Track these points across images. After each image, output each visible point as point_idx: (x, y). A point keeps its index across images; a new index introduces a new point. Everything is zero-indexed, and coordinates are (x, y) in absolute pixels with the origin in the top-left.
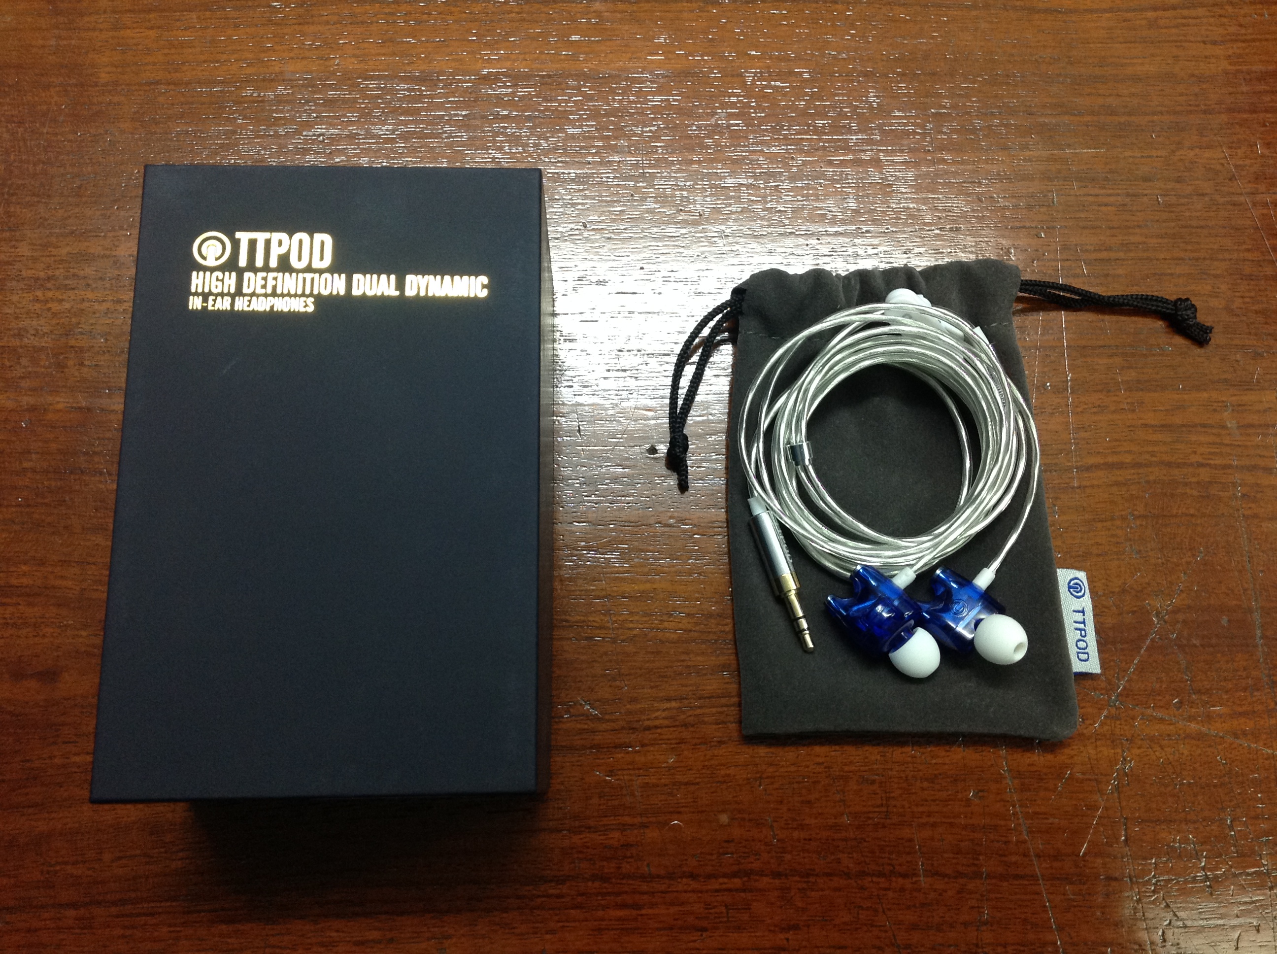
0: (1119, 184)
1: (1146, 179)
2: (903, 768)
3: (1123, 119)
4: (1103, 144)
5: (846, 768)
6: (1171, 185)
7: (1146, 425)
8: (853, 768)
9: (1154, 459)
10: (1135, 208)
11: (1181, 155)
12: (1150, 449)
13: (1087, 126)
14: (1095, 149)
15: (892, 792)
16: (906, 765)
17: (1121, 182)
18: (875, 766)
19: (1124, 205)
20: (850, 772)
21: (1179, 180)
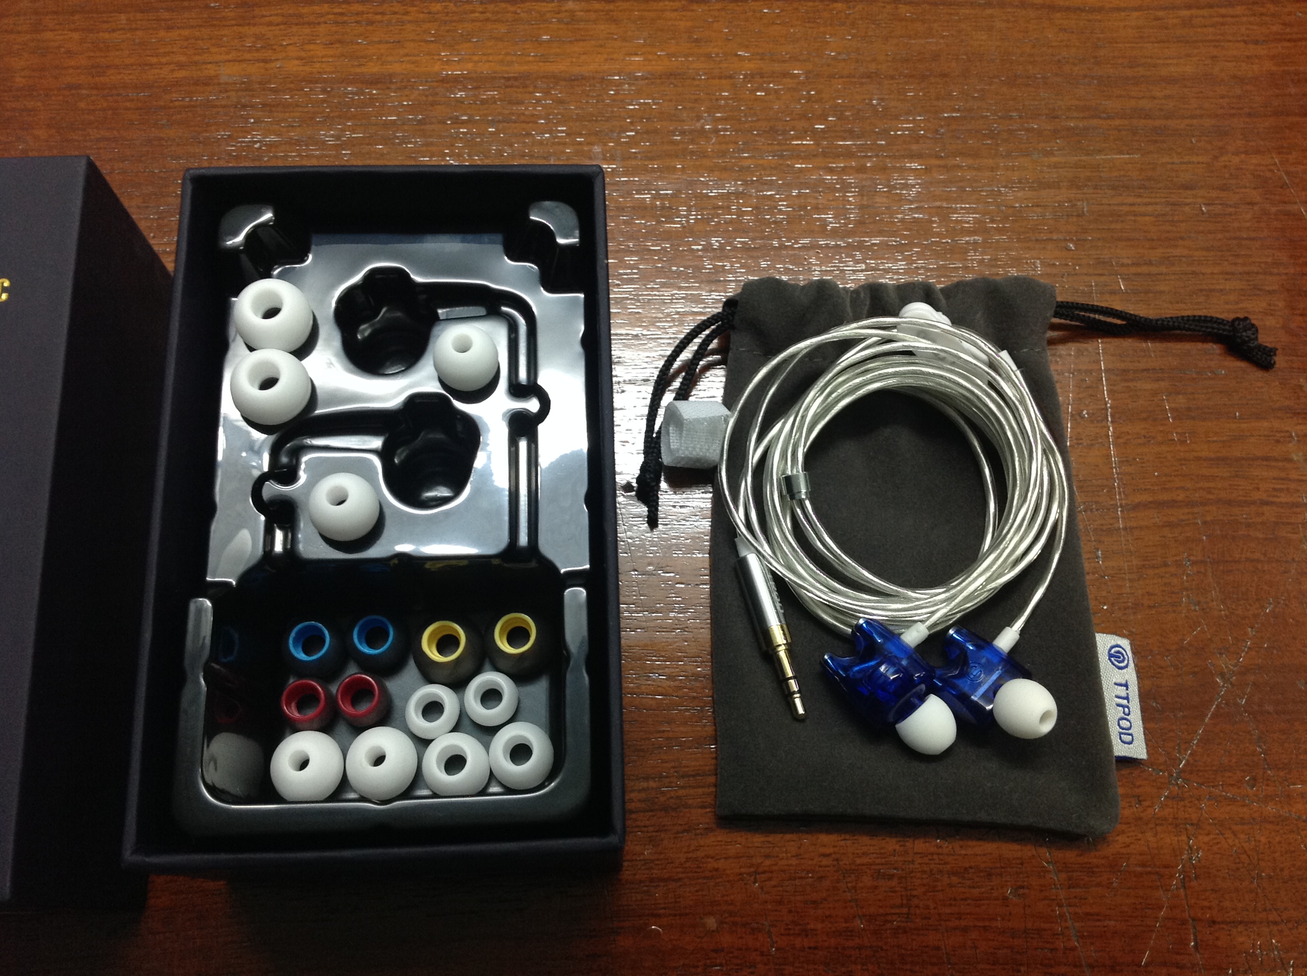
0: (1156, 193)
1: (1186, 187)
2: (926, 860)
3: (1157, 123)
4: (1137, 149)
5: (858, 861)
6: (1214, 194)
7: (1198, 459)
8: (865, 860)
9: (1211, 497)
10: (1176, 218)
11: (1225, 161)
12: (1206, 485)
13: (1119, 131)
14: (1128, 154)
15: (915, 889)
16: (930, 857)
17: (1159, 191)
18: (892, 858)
19: (1163, 215)
20: (863, 865)
21: (1224, 188)
